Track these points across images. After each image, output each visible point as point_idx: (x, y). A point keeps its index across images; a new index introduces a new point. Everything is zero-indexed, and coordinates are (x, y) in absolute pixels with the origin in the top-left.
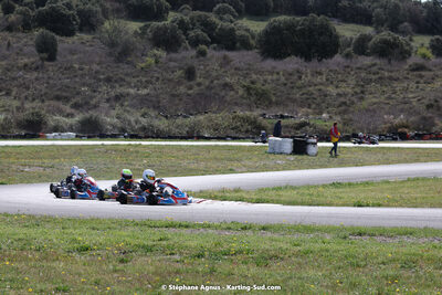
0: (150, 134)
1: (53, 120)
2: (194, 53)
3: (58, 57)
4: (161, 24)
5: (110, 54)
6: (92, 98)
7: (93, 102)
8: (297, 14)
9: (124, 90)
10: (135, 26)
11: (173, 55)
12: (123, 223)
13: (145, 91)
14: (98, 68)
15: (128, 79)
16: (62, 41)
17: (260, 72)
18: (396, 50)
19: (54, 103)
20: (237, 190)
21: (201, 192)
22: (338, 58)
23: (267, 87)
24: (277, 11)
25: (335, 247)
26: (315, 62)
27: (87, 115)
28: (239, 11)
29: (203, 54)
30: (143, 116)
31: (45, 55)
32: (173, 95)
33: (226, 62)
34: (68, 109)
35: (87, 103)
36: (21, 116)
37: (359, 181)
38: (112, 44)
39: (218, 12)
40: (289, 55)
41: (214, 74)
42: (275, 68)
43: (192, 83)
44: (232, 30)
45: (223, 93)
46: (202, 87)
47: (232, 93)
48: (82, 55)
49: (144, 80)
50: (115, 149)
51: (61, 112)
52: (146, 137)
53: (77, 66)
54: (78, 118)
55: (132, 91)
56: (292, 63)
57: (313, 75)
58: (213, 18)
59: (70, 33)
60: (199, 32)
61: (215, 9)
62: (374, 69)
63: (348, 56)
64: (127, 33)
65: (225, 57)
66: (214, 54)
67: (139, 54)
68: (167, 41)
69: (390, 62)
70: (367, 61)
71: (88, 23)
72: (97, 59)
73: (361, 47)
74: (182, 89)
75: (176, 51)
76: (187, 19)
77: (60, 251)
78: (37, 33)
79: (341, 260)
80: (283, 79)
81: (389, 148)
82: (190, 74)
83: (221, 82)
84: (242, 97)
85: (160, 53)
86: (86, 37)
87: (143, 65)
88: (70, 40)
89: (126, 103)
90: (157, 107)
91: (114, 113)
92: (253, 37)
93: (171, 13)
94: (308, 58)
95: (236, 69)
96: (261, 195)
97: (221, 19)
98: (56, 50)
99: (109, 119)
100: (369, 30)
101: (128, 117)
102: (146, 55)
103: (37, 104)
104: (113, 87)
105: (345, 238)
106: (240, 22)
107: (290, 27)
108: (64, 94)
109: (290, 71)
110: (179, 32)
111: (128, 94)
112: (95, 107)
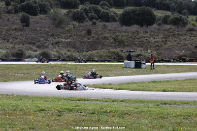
0: (71, 59)
1: (27, 53)
2: (91, 23)
3: (30, 25)
4: (76, 10)
5: (53, 24)
6: (45, 43)
7: (46, 45)
8: (137, 6)
9: (60, 40)
10: (64, 11)
11: (82, 24)
12: (59, 99)
13: (69, 40)
14: (48, 30)
15: (61, 35)
16: (32, 18)
17: (120, 32)
18: (181, 22)
19: (29, 45)
20: (110, 84)
21: (94, 85)
22: (155, 25)
23: (123, 38)
24: (128, 4)
25: (154, 109)
26: (145, 27)
27: (43, 51)
28: (111, 5)
29: (95, 23)
30: (68, 51)
31: (25, 24)
32: (81, 42)
33: (105, 27)
34: (35, 48)
35: (43, 45)
36: (14, 51)
37: (164, 80)
38: (54, 19)
39: (101, 5)
40: (133, 24)
41: (100, 32)
42: (126, 30)
43: (90, 36)
44: (108, 13)
45: (104, 41)
46: (95, 38)
47: (108, 41)
48: (41, 24)
49: (68, 35)
50: (56, 66)
51: (31, 49)
52: (69, 61)
53: (38, 29)
54: (39, 52)
55: (63, 40)
56: (134, 28)
57: (143, 33)
58: (99, 7)
59: (35, 14)
60: (93, 14)
61: (100, 4)
62: (171, 30)
63: (159, 24)
64: (61, 15)
65: (104, 25)
66: (100, 24)
67: (66, 24)
68: (79, 18)
69: (178, 27)
70: (168, 27)
71: (43, 10)
72: (48, 26)
73: (165, 21)
74: (85, 39)
75: (83, 23)
76: (87, 8)
77: (31, 111)
78: (21, 14)
79: (156, 115)
80: (130, 35)
81: (178, 66)
82: (89, 32)
83: (103, 36)
84: (112, 43)
85: (76, 23)
86: (42, 16)
87: (68, 28)
88: (35, 17)
89: (61, 45)
90: (74, 47)
91: (55, 50)
92: (117, 16)
93: (81, 6)
94: (141, 26)
95: (110, 30)
96: (121, 87)
97: (103, 8)
98: (29, 22)
99: (53, 53)
100: (168, 13)
101: (62, 52)
102: (70, 24)
103: (21, 46)
104: (55, 38)
105: (158, 105)
106: (111, 10)
107: (134, 12)
108: (33, 41)
109: (134, 31)
110: (84, 14)
111: (61, 42)
112: (47, 47)
